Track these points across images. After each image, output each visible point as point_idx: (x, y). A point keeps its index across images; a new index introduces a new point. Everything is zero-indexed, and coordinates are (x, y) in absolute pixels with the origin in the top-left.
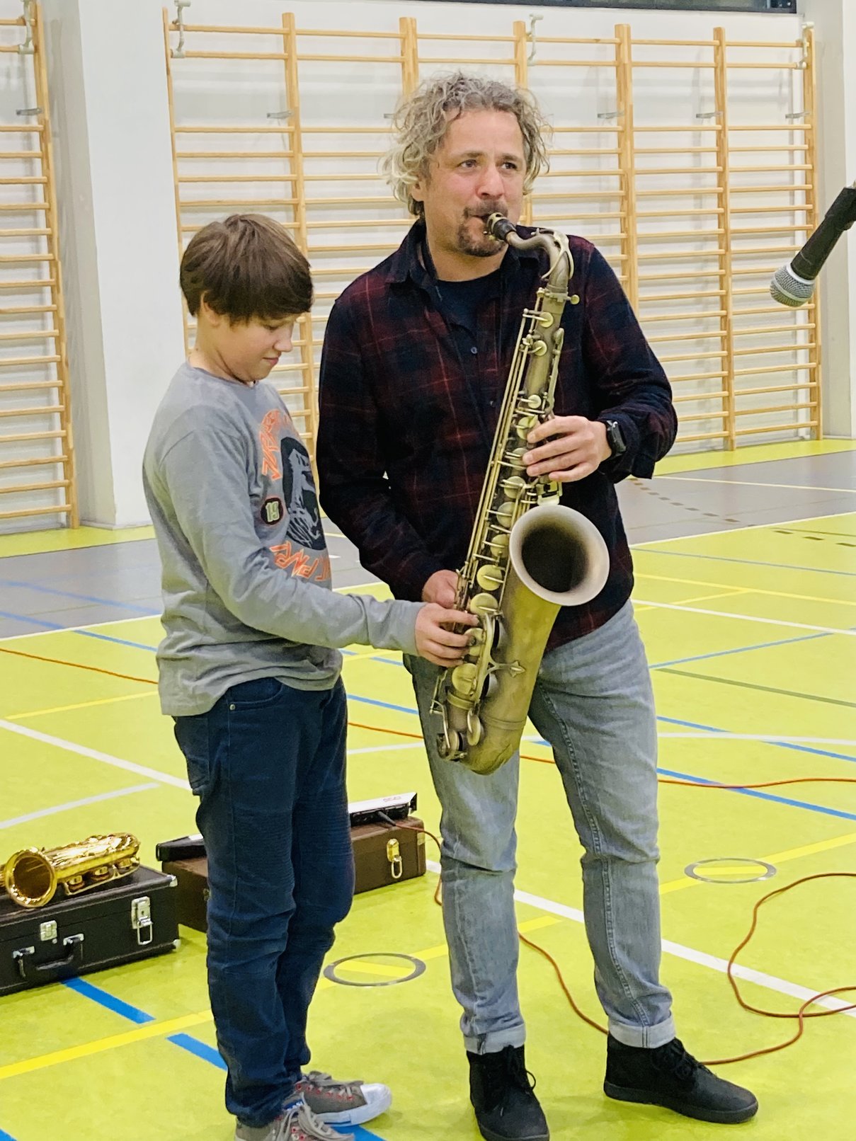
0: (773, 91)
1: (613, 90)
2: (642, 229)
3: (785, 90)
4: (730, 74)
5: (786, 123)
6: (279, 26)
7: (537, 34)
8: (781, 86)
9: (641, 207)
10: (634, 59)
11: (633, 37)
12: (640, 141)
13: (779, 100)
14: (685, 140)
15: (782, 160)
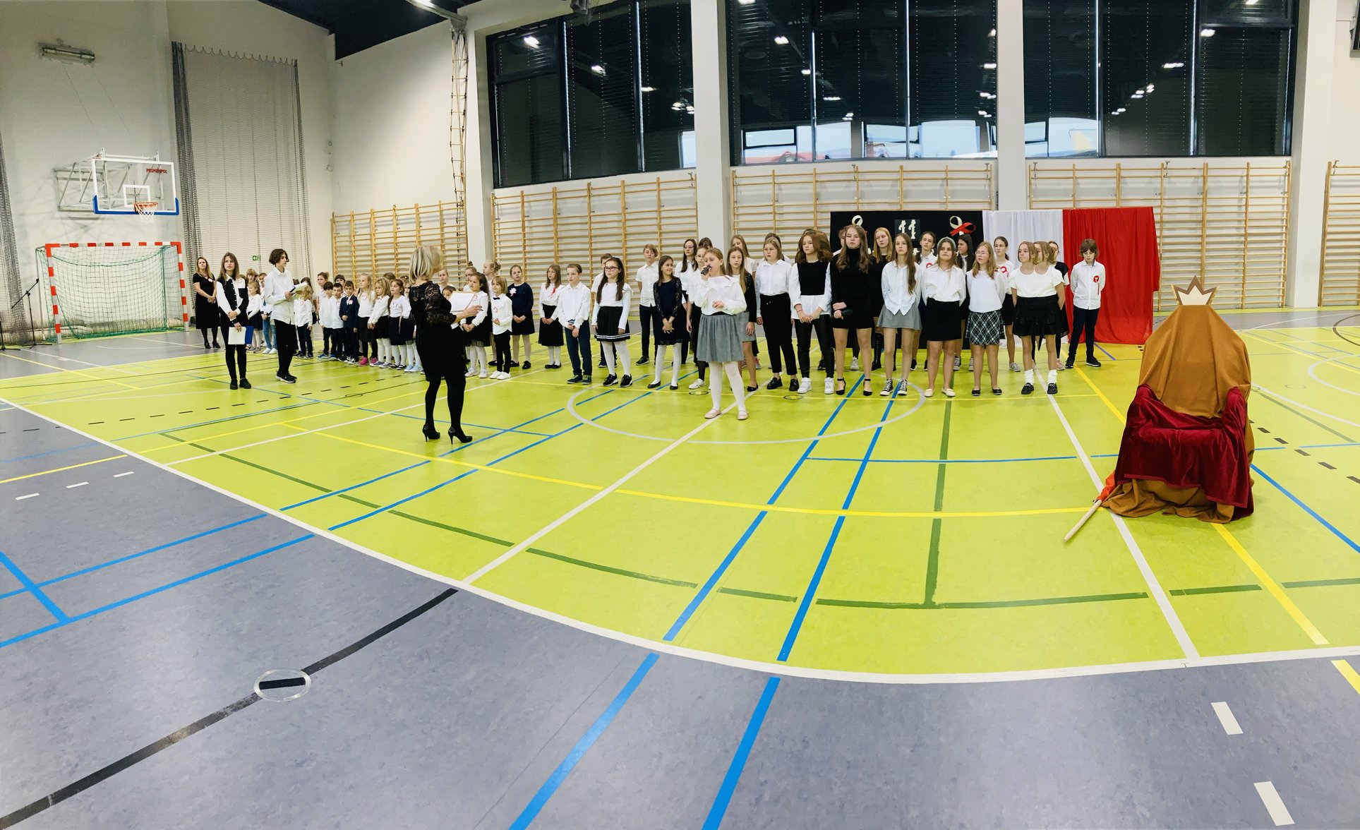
0: (1277, 184)
1: (1202, 185)
2: (1209, 232)
3: (1282, 184)
4: (1251, 178)
5: (1282, 195)
6: (1072, 168)
7: (1169, 167)
8: (1280, 182)
9: (1208, 225)
10: (1209, 174)
11: (1209, 167)
12: (1210, 202)
13: (1279, 187)
14: (1236, 202)
15: (1280, 209)
